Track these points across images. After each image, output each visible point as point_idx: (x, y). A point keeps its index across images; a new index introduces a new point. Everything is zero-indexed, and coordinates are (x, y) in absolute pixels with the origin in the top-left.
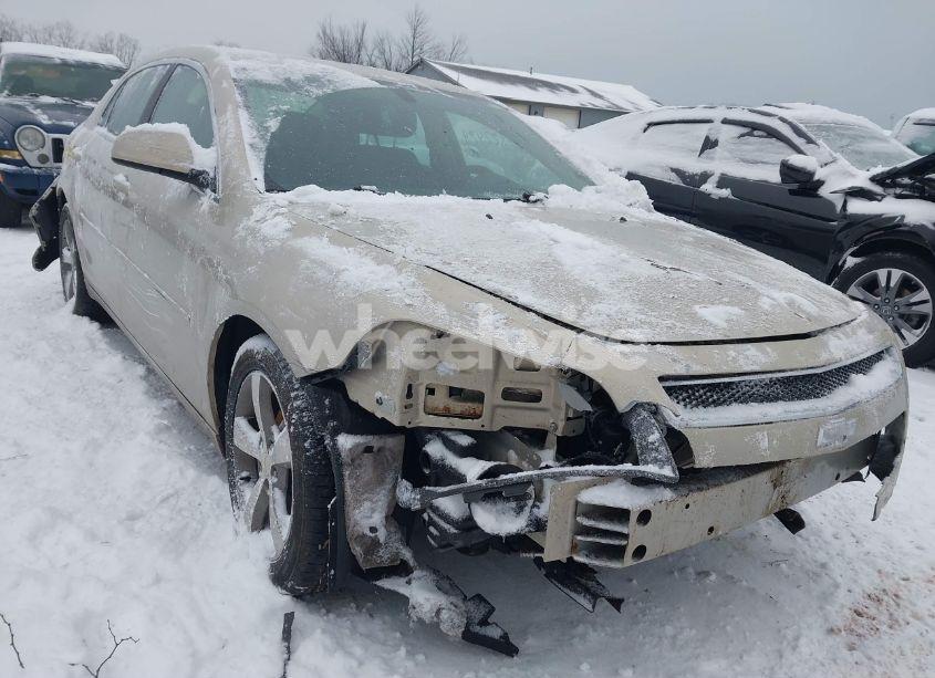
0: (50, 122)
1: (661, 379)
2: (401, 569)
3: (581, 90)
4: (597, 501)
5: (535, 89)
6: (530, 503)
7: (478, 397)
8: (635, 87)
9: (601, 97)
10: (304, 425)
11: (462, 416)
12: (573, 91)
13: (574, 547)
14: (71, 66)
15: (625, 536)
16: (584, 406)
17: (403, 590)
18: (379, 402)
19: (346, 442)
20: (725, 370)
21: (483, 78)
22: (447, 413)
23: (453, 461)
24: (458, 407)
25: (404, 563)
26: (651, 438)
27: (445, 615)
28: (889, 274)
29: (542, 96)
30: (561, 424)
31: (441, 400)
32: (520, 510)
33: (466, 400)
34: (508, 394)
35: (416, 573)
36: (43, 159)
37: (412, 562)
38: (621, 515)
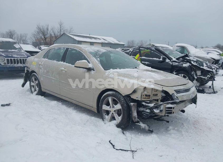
0: (5, 55)
1: (174, 90)
2: (138, 122)
3: (101, 39)
4: (168, 107)
5: (91, 39)
6: (159, 108)
7: (149, 96)
8: (113, 38)
9: (106, 40)
10: (124, 102)
11: (147, 98)
12: (100, 39)
13: (165, 113)
14: (4, 42)
15: (172, 111)
16: (164, 95)
17: (139, 124)
18: (137, 97)
19: (132, 104)
20: (180, 89)
21: (79, 37)
22: (145, 98)
23: (147, 104)
24: (147, 97)
25: (138, 121)
26: (175, 97)
27: (146, 127)
28: (181, 75)
29: (93, 40)
30: (161, 98)
31: (144, 97)
32: (158, 109)
33: (147, 96)
34: (153, 95)
35: (140, 122)
36: (5, 63)
37: (139, 121)
38: (171, 108)
